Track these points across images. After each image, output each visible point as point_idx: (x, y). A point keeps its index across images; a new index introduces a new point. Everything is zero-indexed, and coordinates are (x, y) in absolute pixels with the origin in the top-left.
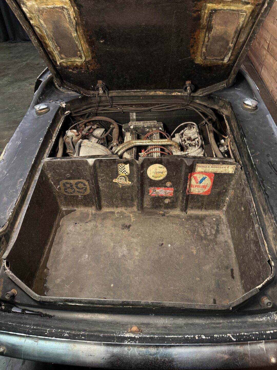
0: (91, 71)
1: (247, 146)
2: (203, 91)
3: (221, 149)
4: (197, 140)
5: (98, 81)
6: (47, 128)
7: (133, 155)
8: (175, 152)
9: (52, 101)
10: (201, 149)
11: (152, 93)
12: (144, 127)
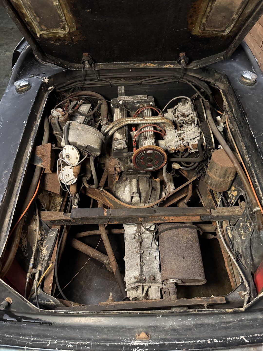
0: (76, 44)
1: (249, 126)
2: (197, 62)
3: (219, 128)
4: (190, 116)
5: (84, 54)
6: (31, 108)
7: (125, 134)
8: (168, 130)
9: (32, 76)
10: (197, 127)
11: (143, 65)
12: (134, 102)
